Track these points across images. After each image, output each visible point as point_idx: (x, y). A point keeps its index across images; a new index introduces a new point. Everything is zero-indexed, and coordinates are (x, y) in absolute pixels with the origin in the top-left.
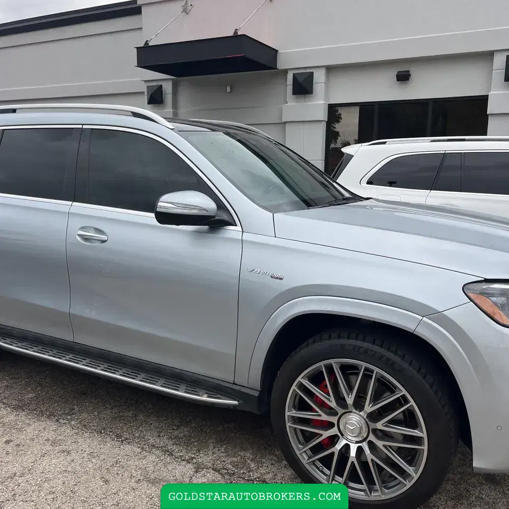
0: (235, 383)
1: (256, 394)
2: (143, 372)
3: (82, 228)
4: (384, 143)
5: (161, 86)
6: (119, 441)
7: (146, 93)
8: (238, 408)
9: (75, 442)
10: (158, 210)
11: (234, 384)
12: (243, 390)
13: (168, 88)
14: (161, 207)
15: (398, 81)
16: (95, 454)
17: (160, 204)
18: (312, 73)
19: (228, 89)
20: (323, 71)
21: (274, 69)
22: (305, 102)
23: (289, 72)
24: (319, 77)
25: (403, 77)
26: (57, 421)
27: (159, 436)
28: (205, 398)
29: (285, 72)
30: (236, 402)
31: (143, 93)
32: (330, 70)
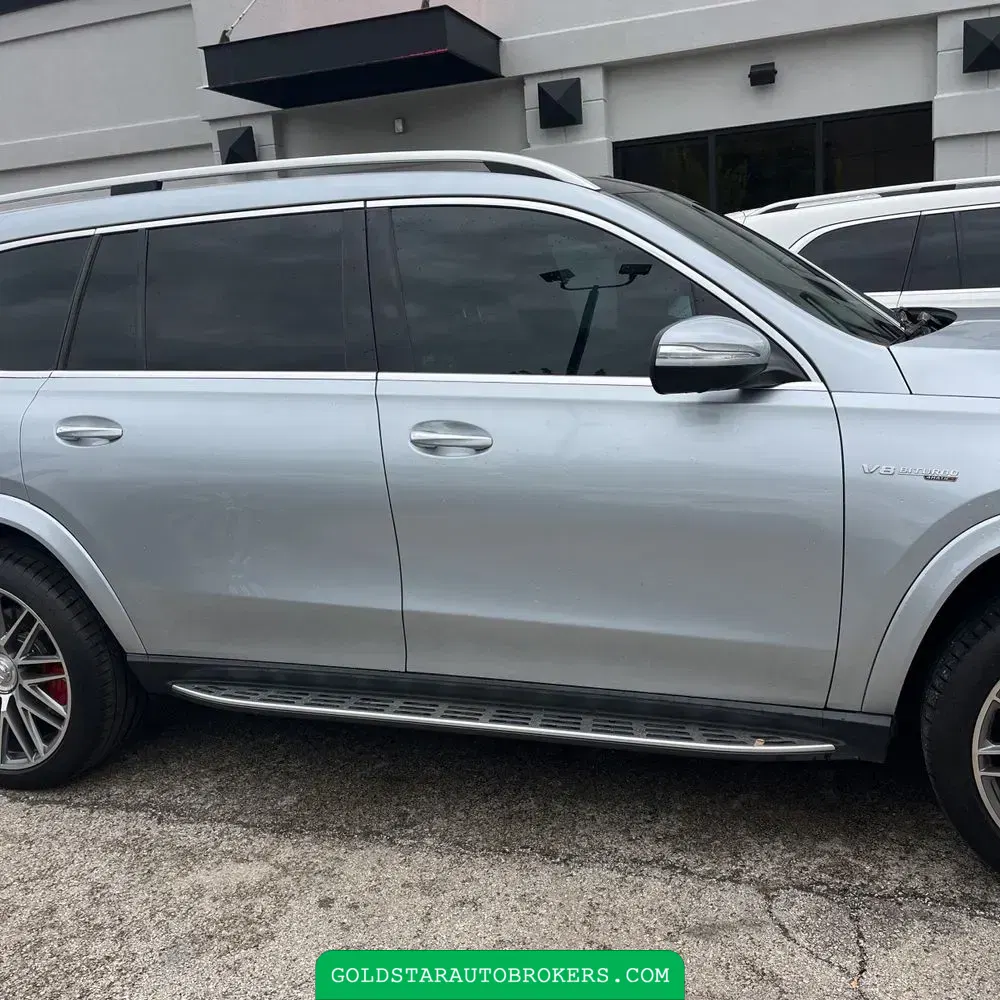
0: (828, 706)
1: (886, 722)
2: (587, 714)
3: (420, 426)
4: (793, 207)
5: (249, 130)
6: (558, 863)
7: (216, 147)
8: (833, 758)
9: (469, 880)
10: (659, 362)
11: (826, 709)
12: (849, 718)
13: (264, 131)
14: (666, 356)
15: (752, 85)
16: (534, 898)
17: (662, 349)
18: (578, 80)
19: (399, 127)
20: (598, 76)
21: (497, 77)
22: (566, 142)
23: (526, 82)
24: (593, 88)
25: (763, 77)
26: (391, 842)
27: (631, 840)
28: (759, 747)
29: (520, 81)
30: (829, 746)
31: (209, 146)
32: (612, 71)
